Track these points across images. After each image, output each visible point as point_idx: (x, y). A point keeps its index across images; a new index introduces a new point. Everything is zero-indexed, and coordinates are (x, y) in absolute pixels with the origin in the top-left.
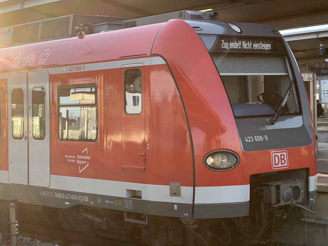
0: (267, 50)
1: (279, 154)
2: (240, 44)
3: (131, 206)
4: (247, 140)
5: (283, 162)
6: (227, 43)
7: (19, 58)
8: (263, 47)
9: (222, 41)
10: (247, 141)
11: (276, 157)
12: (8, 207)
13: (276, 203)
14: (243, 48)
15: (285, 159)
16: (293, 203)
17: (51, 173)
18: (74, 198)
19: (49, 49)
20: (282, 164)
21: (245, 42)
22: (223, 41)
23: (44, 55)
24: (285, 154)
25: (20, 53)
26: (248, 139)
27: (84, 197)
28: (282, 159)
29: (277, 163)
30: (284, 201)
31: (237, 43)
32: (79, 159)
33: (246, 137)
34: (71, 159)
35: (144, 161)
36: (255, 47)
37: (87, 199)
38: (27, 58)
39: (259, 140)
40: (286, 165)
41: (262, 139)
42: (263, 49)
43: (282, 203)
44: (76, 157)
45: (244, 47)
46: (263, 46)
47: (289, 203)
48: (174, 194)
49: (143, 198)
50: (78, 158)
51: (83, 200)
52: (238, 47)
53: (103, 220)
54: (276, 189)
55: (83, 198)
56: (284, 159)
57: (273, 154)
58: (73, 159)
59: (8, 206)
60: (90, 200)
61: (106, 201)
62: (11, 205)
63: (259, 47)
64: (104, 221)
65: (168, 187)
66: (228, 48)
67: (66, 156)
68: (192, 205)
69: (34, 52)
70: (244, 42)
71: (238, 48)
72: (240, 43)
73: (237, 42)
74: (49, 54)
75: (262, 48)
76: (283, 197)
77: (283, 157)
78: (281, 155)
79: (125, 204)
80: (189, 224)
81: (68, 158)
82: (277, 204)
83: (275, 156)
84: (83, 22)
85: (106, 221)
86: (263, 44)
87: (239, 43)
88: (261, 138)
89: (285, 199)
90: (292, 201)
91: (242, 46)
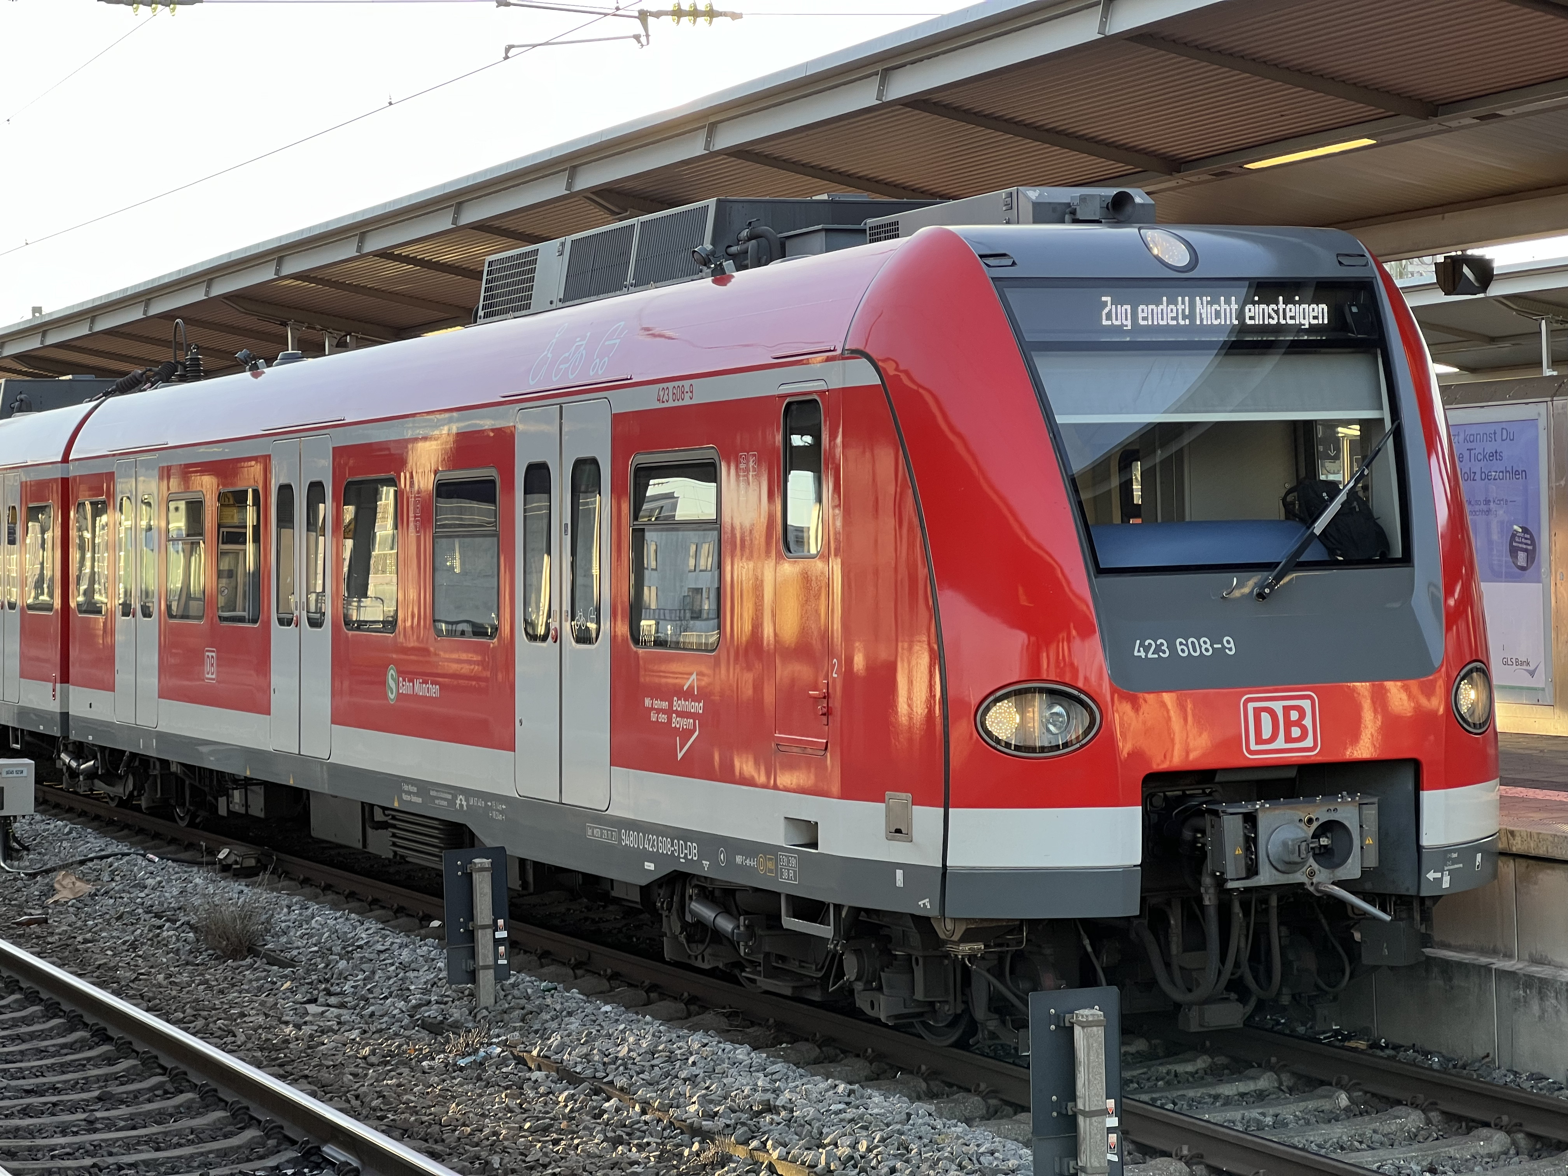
0: (1307, 326)
1: (1278, 707)
2: (1183, 310)
3: (795, 872)
4: (1139, 651)
5: (1296, 732)
6: (1128, 307)
7: (550, 355)
8: (1292, 318)
9: (1104, 299)
10: (1143, 654)
11: (1265, 717)
12: (469, 871)
13: (1244, 875)
14: (1198, 322)
15: (1308, 722)
16: (1315, 880)
17: (612, 764)
18: (665, 847)
19: (622, 323)
20: (1288, 739)
21: (1208, 303)
22: (1106, 299)
23: (607, 343)
24: (1306, 704)
25: (557, 336)
26: (1147, 649)
27: (689, 843)
28: (1289, 724)
29: (1267, 733)
30: (1274, 871)
31: (1171, 306)
32: (676, 712)
33: (1138, 642)
34: (659, 711)
35: (824, 718)
36: (1251, 318)
37: (693, 851)
38: (567, 355)
39: (1195, 651)
40: (1309, 742)
41: (1207, 650)
42: (1292, 322)
43: (1266, 877)
44: (671, 705)
45: (1202, 320)
46: (1288, 314)
47: (1299, 877)
48: (898, 831)
49: (822, 849)
50: (675, 709)
51: (686, 854)
52: (1173, 319)
53: (738, 927)
54: (1246, 827)
55: (686, 849)
56: (1298, 723)
57: (1251, 706)
58: (663, 711)
59: (469, 866)
60: (701, 856)
61: (739, 859)
62: (475, 864)
63: (1270, 317)
64: (742, 928)
65: (882, 806)
66: (1129, 323)
67: (648, 702)
68: (941, 871)
69: (588, 334)
70: (1201, 299)
71: (1174, 323)
72: (1183, 303)
73: (1172, 301)
74: (618, 341)
75: (1285, 318)
76: (1268, 857)
77: (1294, 715)
78: (1287, 710)
79: (781, 869)
80: (953, 939)
81: (652, 709)
82: (1247, 877)
83: (1257, 712)
84: (750, 223)
85: (747, 927)
86: (1289, 306)
87: (1180, 307)
88: (1204, 647)
89: (1274, 863)
90: (1312, 874)
91: (1192, 316)
